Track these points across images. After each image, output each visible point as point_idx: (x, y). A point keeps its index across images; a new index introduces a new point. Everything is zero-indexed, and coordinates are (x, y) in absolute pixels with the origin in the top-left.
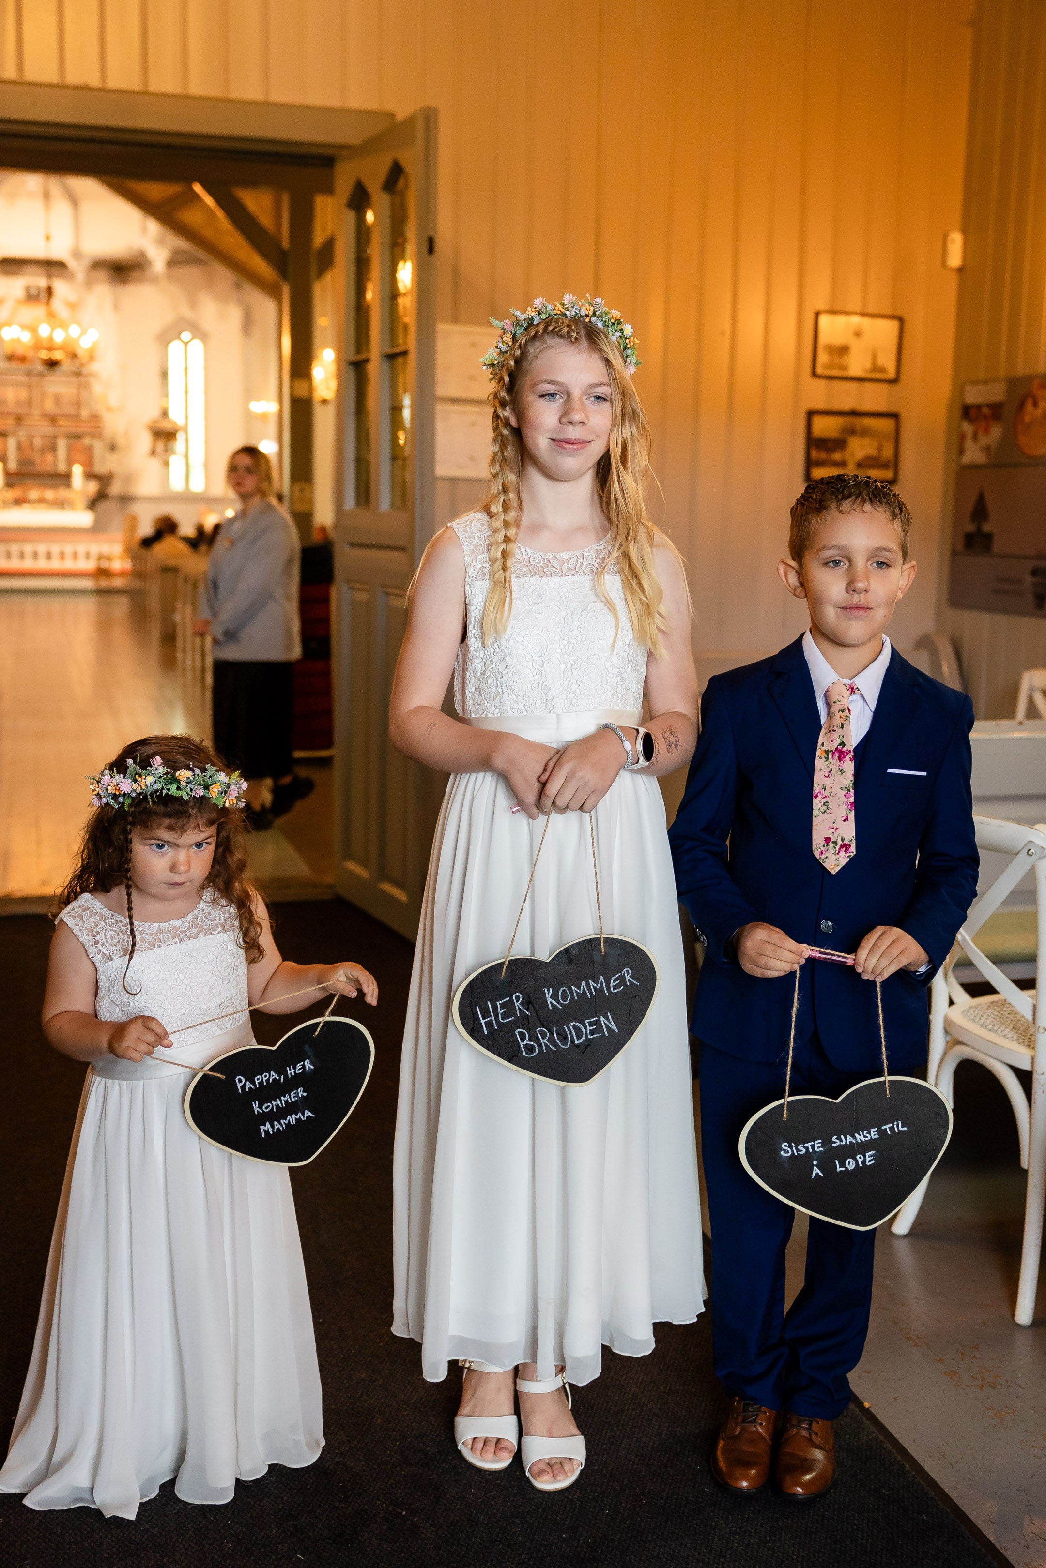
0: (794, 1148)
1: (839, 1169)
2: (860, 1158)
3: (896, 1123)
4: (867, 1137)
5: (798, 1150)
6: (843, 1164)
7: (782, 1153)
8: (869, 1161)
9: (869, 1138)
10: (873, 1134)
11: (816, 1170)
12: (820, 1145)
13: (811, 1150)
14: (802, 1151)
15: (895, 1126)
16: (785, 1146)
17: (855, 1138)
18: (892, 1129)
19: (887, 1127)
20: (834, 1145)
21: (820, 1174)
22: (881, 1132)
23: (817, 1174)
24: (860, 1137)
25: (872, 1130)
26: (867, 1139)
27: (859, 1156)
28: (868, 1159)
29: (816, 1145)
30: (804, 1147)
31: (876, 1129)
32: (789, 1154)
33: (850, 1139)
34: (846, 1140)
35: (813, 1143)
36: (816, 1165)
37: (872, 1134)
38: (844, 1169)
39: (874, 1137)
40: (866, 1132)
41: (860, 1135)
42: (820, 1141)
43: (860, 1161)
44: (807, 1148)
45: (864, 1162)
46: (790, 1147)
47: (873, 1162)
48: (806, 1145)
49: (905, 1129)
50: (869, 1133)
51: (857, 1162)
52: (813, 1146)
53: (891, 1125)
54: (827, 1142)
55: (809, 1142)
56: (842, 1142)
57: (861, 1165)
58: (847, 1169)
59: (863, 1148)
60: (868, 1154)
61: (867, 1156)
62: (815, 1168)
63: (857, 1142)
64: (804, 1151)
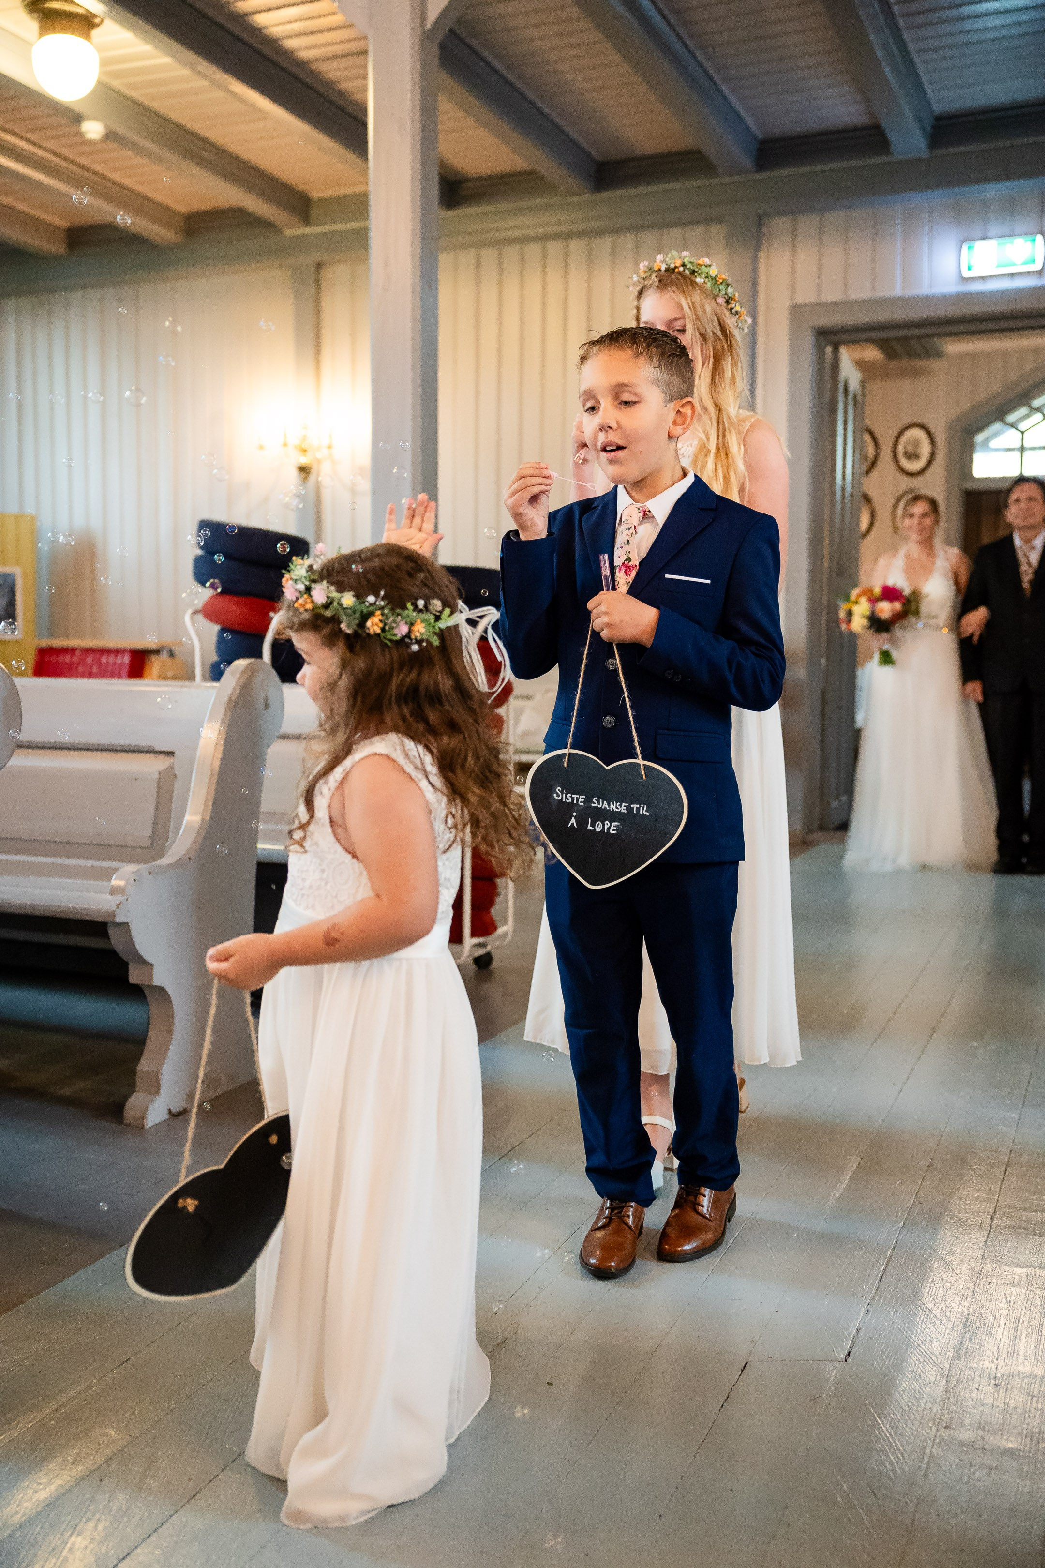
0: (564, 795)
1: (589, 827)
2: (607, 824)
3: (642, 806)
4: (618, 808)
5: (566, 798)
6: (593, 825)
7: (555, 795)
8: (613, 830)
9: (619, 810)
10: (623, 809)
11: (573, 821)
12: (583, 800)
13: (575, 802)
14: (569, 799)
15: (641, 808)
16: (559, 790)
17: (609, 805)
18: (638, 809)
19: (635, 806)
20: (593, 805)
21: (575, 825)
22: (630, 809)
23: (573, 824)
24: (613, 807)
25: (624, 804)
26: (617, 810)
27: (607, 822)
28: (612, 828)
29: (580, 800)
30: (571, 797)
31: (627, 805)
32: (559, 798)
33: (605, 804)
34: (603, 804)
35: (578, 796)
36: (574, 817)
37: (623, 807)
38: (592, 829)
39: (623, 811)
40: (619, 804)
41: (613, 804)
42: (584, 797)
43: (606, 827)
44: (573, 799)
45: (609, 829)
46: (562, 792)
47: (615, 832)
48: (573, 796)
49: (647, 814)
50: (621, 806)
51: (604, 826)
52: (578, 799)
53: (638, 806)
54: (588, 800)
55: (577, 795)
56: (599, 804)
57: (606, 831)
58: (595, 829)
59: (613, 816)
60: (614, 824)
61: (613, 826)
62: (573, 819)
63: (610, 809)
64: (571, 800)
